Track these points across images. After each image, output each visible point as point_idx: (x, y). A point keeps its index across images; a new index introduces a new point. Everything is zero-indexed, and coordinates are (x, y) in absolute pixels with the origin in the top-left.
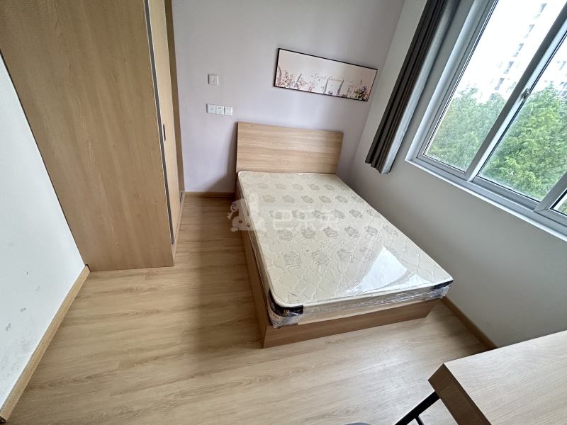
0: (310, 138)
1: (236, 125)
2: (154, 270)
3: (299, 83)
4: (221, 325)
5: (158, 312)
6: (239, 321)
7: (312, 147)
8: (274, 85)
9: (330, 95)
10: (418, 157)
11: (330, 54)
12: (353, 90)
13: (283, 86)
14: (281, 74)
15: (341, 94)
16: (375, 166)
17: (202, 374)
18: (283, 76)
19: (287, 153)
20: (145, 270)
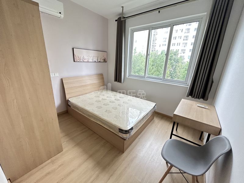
0: (92, 78)
1: (62, 80)
2: (54, 158)
3: (83, 59)
4: (103, 157)
5: (73, 171)
6: (109, 151)
7: (95, 81)
8: (74, 61)
9: (95, 62)
10: (130, 75)
11: (91, 48)
12: (102, 59)
13: (78, 61)
14: (76, 57)
15: (99, 61)
16: (119, 82)
17: (112, 175)
18: (77, 57)
19: (86, 86)
20: (49, 161)
